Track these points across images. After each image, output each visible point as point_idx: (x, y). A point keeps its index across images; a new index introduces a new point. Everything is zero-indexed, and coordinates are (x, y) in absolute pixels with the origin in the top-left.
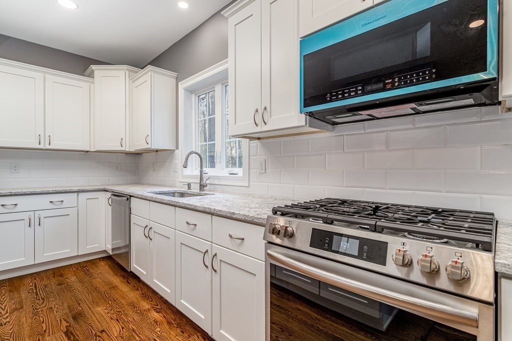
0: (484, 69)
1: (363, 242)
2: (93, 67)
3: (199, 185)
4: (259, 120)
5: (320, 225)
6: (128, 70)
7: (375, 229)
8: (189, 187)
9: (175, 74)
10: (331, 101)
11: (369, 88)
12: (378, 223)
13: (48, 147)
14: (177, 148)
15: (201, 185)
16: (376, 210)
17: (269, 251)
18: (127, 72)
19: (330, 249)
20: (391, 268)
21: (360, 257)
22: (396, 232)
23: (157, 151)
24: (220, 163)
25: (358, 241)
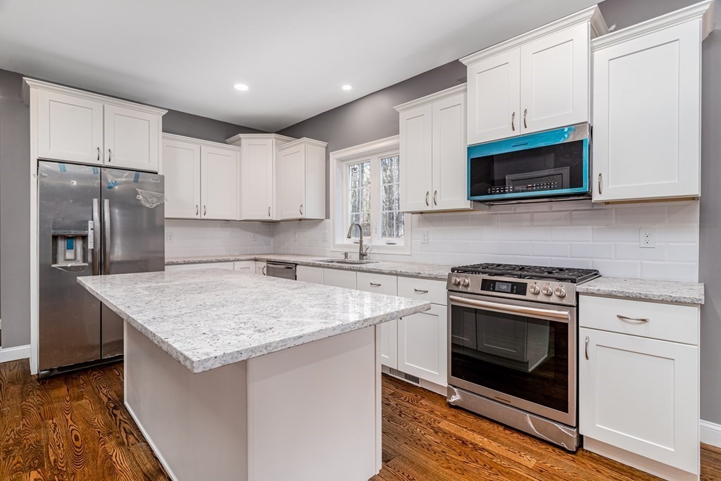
0: (581, 186)
1: (513, 284)
2: (241, 135)
3: (358, 254)
4: (430, 202)
5: (486, 277)
6: (275, 138)
7: (520, 277)
8: (346, 257)
9: (325, 144)
10: (491, 194)
11: (517, 188)
12: (523, 273)
13: (203, 217)
14: (328, 216)
15: (361, 254)
16: (522, 268)
17: (451, 297)
18: (274, 140)
19: (494, 290)
20: (529, 296)
21: (512, 293)
22: (531, 277)
23: (301, 220)
24: (376, 232)
25: (510, 285)
